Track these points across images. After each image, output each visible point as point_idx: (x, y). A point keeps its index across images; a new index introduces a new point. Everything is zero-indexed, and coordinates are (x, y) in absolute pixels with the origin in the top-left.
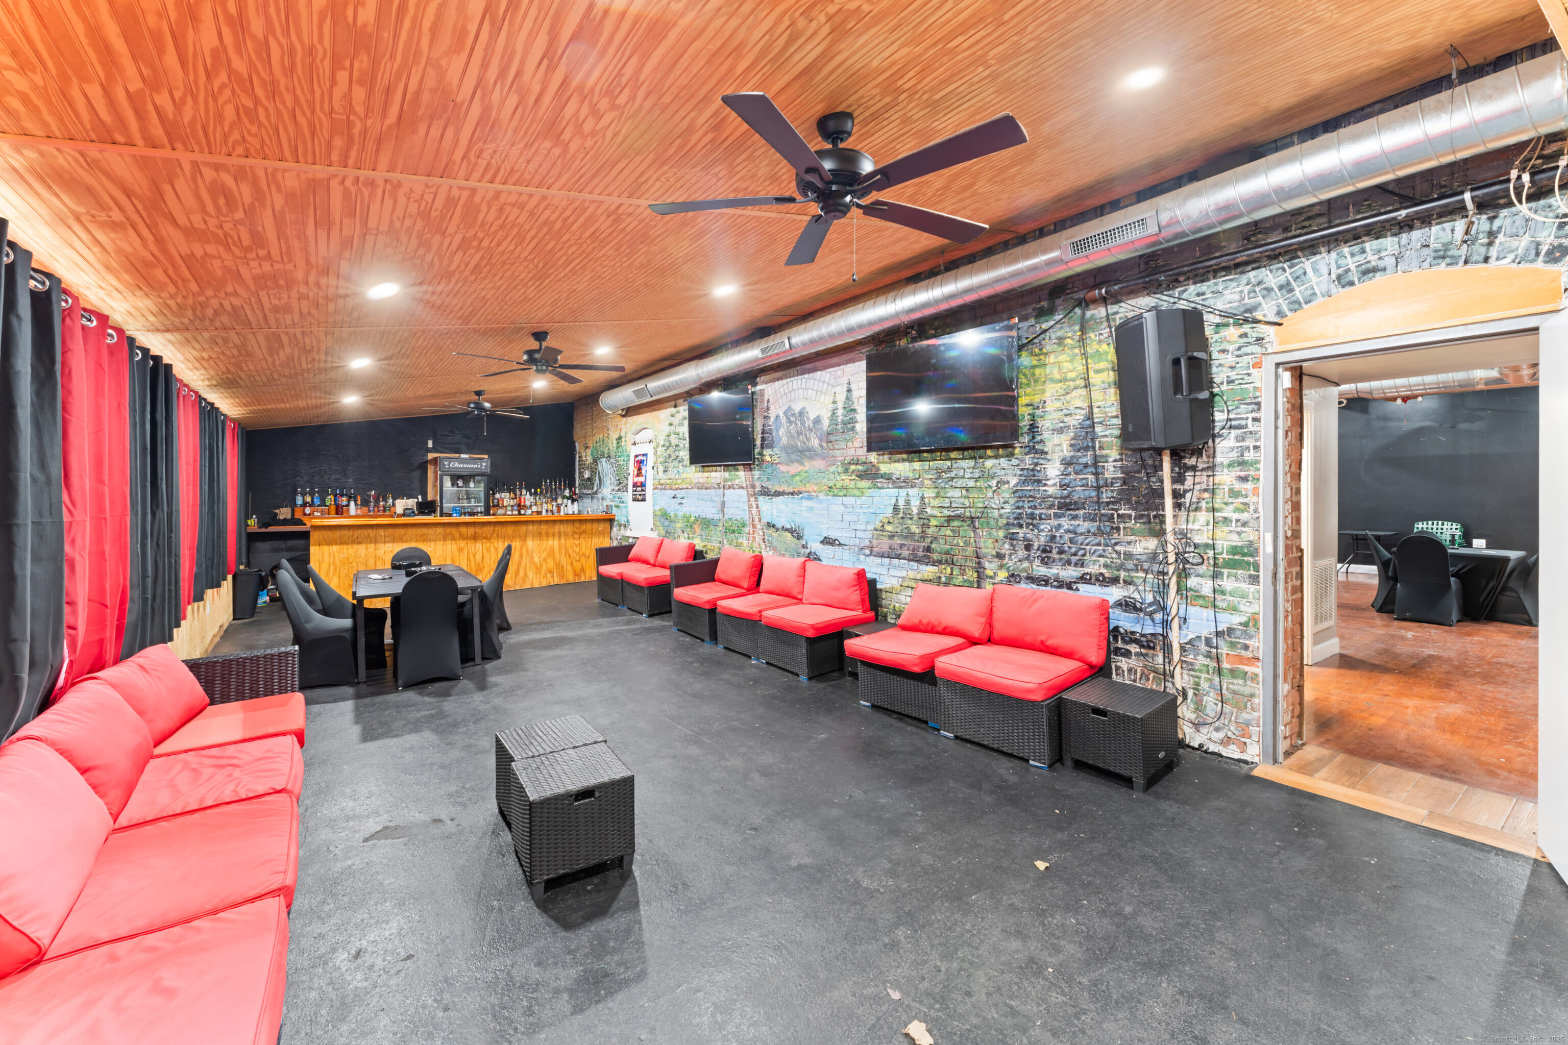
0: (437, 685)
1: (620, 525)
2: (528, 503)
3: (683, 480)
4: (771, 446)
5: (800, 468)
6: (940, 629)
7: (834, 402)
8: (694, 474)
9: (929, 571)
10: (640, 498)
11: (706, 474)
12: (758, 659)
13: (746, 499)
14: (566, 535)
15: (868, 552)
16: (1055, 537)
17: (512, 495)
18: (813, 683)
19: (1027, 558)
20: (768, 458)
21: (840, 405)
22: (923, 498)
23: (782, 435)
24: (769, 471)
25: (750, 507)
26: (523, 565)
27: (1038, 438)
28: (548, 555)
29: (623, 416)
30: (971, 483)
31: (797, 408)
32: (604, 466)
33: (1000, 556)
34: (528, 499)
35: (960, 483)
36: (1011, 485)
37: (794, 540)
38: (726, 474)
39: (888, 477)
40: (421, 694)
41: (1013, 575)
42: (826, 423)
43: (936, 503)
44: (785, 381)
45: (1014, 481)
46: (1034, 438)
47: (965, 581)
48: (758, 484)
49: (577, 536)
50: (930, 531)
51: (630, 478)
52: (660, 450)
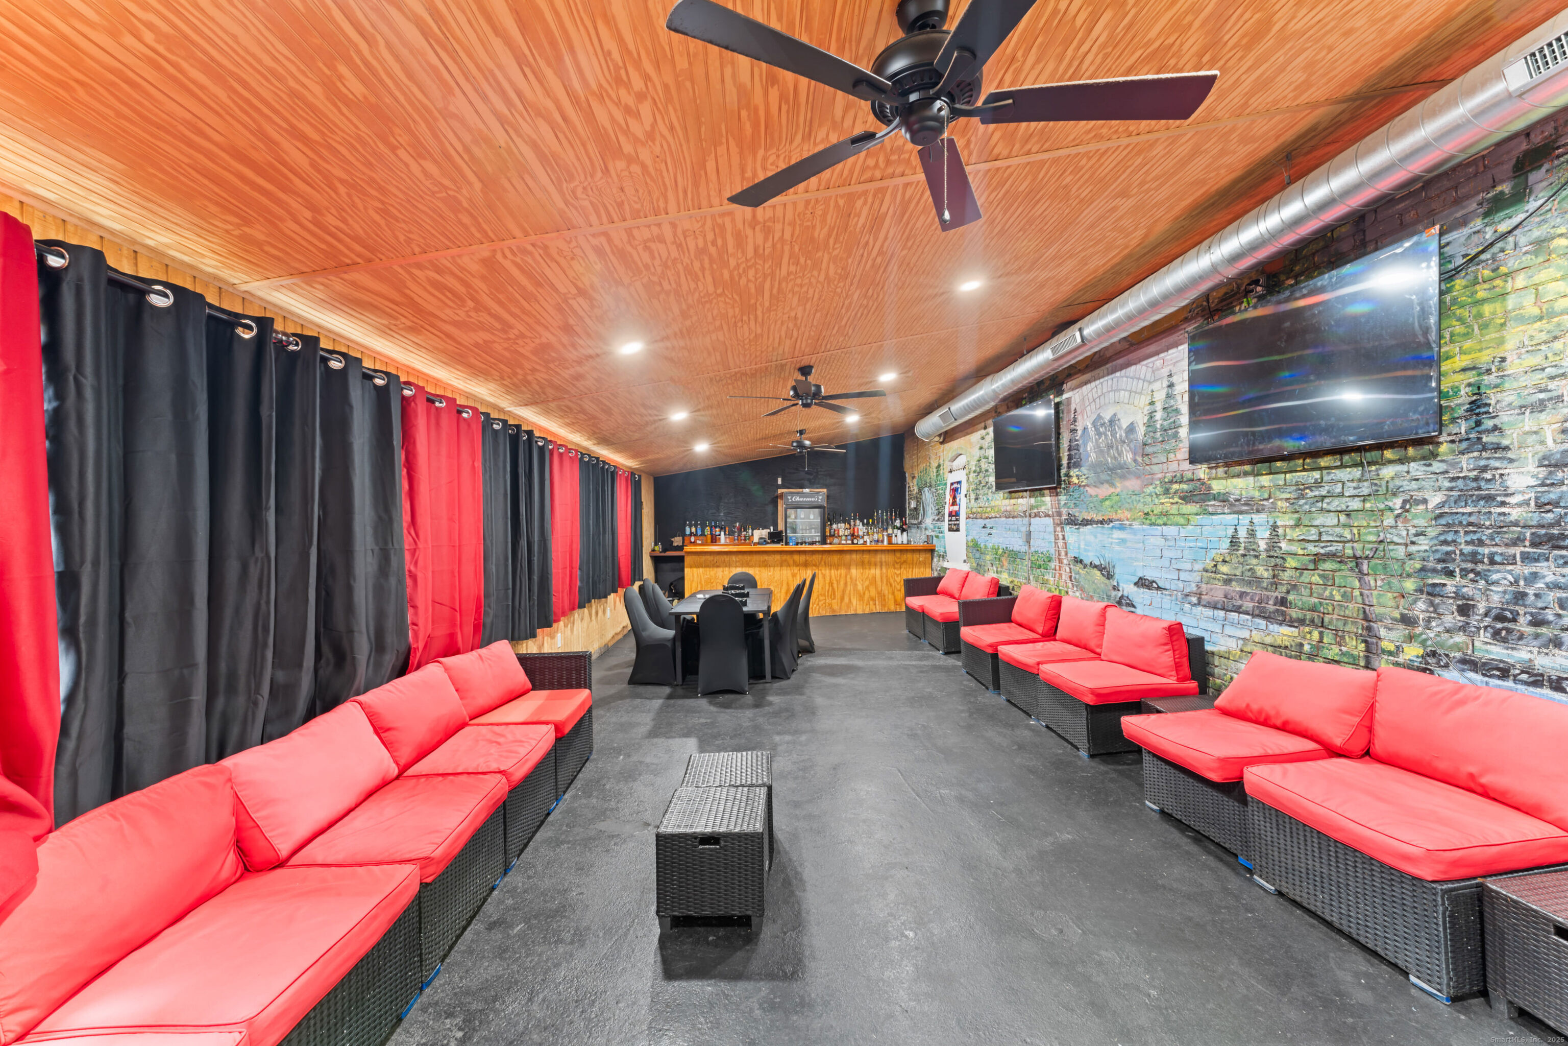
0: (727, 696)
1: (939, 556)
2: (861, 533)
3: (992, 508)
4: (1077, 465)
5: (1112, 490)
6: (1279, 723)
7: (1152, 403)
8: (1000, 501)
9: (1284, 634)
10: (955, 528)
11: (1013, 501)
12: (1038, 720)
13: (1052, 530)
14: (887, 565)
15: (1194, 600)
16: (1524, 595)
17: (848, 526)
18: (1094, 763)
19: (1464, 628)
20: (1075, 480)
21: (1159, 406)
22: (1274, 527)
23: (1090, 451)
24: (1076, 495)
25: (1056, 538)
26: (847, 592)
27: (1489, 424)
28: (871, 584)
29: (942, 443)
30: (1356, 504)
31: (1107, 416)
32: (927, 495)
33: (1406, 620)
34: (861, 529)
35: (1335, 504)
36: (1431, 506)
37: (1104, 579)
38: (1032, 500)
39: (1223, 498)
40: (710, 703)
41: (1434, 654)
42: (1141, 430)
43: (1296, 534)
44: (1093, 384)
45: (1435, 499)
46: (1478, 423)
47: (1343, 654)
48: (1064, 511)
49: (897, 566)
50: (1286, 576)
51: (947, 506)
52: (972, 475)
